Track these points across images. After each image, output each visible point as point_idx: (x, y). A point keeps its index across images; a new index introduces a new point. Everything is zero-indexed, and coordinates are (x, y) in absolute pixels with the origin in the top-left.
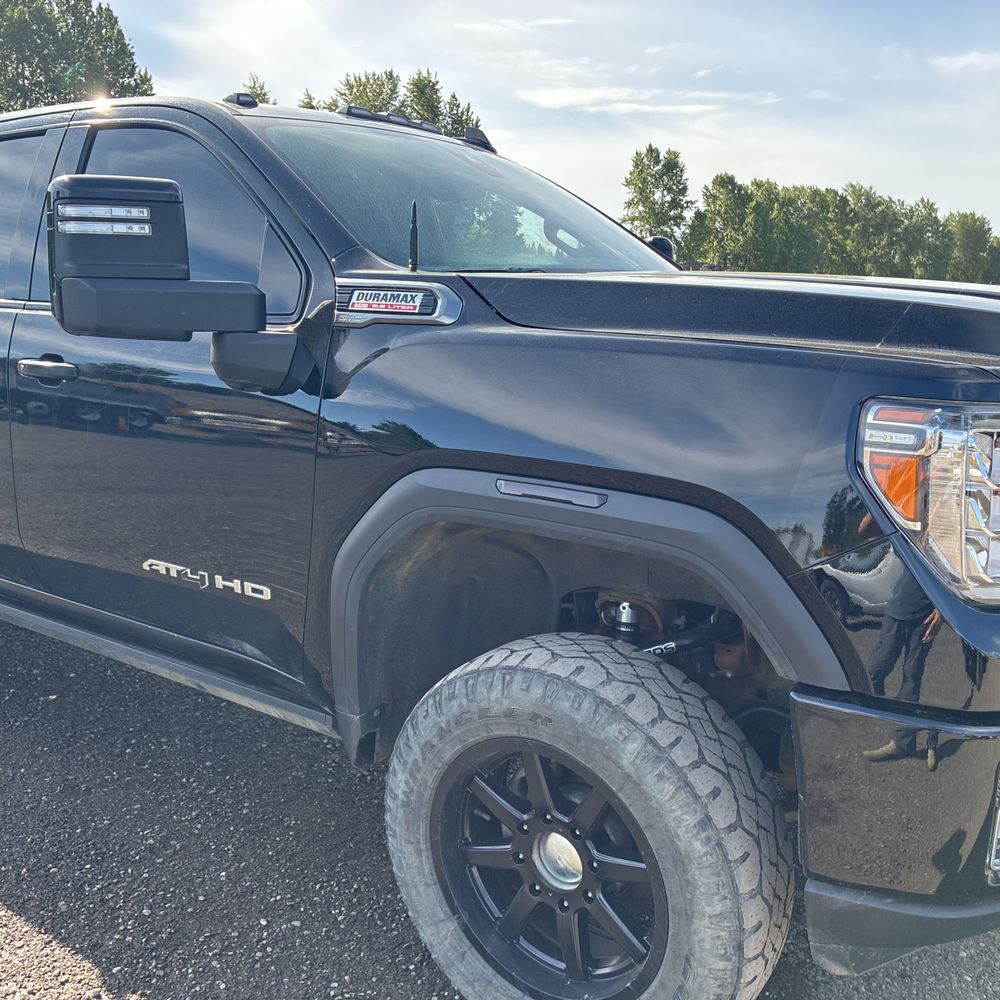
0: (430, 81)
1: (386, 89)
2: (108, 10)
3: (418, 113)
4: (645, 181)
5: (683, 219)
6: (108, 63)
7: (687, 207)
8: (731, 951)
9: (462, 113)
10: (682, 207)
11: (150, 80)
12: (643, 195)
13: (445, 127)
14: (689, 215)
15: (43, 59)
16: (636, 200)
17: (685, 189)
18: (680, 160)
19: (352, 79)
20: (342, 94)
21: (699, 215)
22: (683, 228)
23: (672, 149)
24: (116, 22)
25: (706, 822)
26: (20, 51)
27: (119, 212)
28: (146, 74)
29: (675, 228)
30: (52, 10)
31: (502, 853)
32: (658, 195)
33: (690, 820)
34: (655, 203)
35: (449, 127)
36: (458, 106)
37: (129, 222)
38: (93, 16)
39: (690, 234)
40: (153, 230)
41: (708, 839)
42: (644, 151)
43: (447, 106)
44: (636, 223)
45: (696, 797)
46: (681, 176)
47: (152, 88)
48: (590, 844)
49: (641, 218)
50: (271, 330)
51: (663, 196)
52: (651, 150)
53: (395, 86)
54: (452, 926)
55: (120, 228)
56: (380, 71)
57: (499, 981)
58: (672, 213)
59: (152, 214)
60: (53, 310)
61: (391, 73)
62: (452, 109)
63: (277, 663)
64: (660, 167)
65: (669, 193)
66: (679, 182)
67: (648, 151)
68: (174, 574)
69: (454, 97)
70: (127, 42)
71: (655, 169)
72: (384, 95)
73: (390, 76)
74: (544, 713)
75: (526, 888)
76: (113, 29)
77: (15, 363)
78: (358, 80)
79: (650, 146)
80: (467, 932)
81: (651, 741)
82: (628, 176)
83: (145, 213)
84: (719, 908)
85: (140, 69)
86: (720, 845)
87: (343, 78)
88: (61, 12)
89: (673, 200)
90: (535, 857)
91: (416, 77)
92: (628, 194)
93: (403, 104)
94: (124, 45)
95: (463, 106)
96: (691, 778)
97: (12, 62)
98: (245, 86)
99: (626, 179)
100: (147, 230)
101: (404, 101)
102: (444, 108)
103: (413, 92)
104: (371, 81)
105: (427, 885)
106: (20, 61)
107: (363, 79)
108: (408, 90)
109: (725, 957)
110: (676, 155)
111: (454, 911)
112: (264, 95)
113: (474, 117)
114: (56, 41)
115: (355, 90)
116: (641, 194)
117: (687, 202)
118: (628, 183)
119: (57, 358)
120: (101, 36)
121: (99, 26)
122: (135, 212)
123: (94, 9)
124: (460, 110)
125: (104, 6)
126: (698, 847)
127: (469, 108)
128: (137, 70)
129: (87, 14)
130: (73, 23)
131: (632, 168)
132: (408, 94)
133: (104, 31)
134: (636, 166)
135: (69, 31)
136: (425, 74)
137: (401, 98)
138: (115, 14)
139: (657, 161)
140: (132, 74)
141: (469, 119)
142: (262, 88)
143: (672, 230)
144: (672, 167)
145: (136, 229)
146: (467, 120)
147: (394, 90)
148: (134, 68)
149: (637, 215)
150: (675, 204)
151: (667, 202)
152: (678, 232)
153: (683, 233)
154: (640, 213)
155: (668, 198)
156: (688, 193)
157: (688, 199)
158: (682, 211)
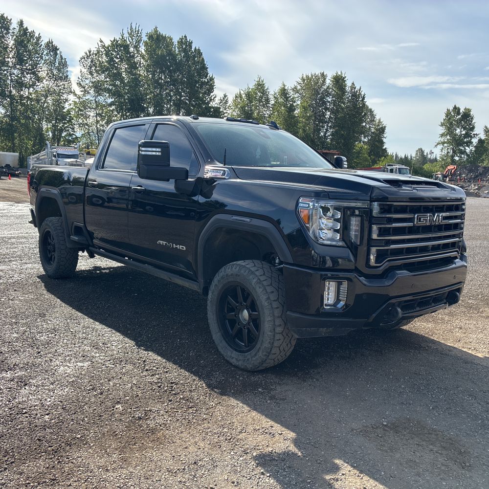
0: (342, 77)
1: (321, 81)
2: (199, 49)
3: (335, 92)
4: (451, 124)
5: (471, 143)
6: (197, 72)
7: (474, 137)
8: (272, 330)
9: (357, 91)
10: (471, 137)
11: (213, 79)
12: (450, 130)
13: (348, 98)
14: (475, 141)
15: (170, 71)
16: (446, 133)
17: (473, 128)
18: (471, 113)
19: (305, 76)
20: (299, 84)
21: (481, 141)
22: (471, 147)
23: (467, 108)
24: (202, 54)
25: (268, 298)
26: (161, 68)
27: (154, 149)
28: (212, 76)
29: (467, 148)
30: (175, 51)
31: (232, 315)
32: (458, 131)
33: (265, 297)
34: (456, 135)
35: (350, 98)
36: (355, 88)
37: (156, 152)
38: (192, 52)
39: (475, 151)
40: (162, 154)
41: (268, 302)
42: (451, 108)
43: (350, 88)
44: (445, 145)
45: (267, 292)
46: (472, 121)
47: (214, 83)
48: (250, 310)
49: (448, 142)
50: (189, 180)
51: (461, 131)
52: (455, 108)
53: (325, 79)
54: (219, 334)
55: (154, 153)
56: (318, 72)
57: (229, 347)
58: (465, 140)
59: (162, 150)
60: (137, 173)
61: (323, 73)
62: (352, 90)
63: (187, 269)
64: (460, 117)
65: (464, 130)
66: (470, 124)
67: (454, 108)
68: (164, 244)
69: (353, 84)
70: (205, 63)
71: (457, 118)
72: (319, 84)
73: (323, 75)
74: (239, 274)
75: (237, 324)
76: (200, 58)
77: (131, 188)
78: (307, 77)
79: (455, 106)
80: (223, 336)
81: (259, 279)
82: (442, 121)
83: (160, 150)
84: (270, 319)
85: (210, 75)
86: (271, 304)
87: (301, 77)
88: (179, 51)
89: (466, 133)
90: (240, 316)
91: (335, 75)
92: (442, 130)
93: (328, 87)
94: (204, 64)
95: (358, 88)
96: (266, 288)
97: (157, 73)
98: (255, 80)
99: (441, 123)
100: (160, 154)
101: (328, 86)
102: (348, 89)
103: (333, 82)
104: (314, 77)
105: (214, 323)
106: (160, 73)
107: (310, 76)
108: (331, 81)
109: (271, 331)
110: (469, 110)
111: (220, 330)
112: (264, 84)
113: (363, 93)
114: (176, 64)
115: (306, 81)
116: (448, 130)
117: (474, 135)
118: (442, 125)
119: (142, 187)
120: (195, 61)
121: (194, 56)
122: (158, 150)
123: (193, 50)
124: (356, 90)
125: (197, 48)
126: (266, 304)
127: (360, 88)
128: (209, 75)
129: (190, 52)
130: (184, 56)
131: (444, 118)
132: (331, 83)
133: (196, 59)
134: (447, 116)
135: (181, 59)
136: (340, 74)
137: (327, 85)
138: (201, 51)
139: (459, 113)
140: (206, 77)
141: (360, 94)
142: (262, 82)
143: (465, 149)
144: (467, 117)
145: (158, 153)
146: (359, 94)
147: (324, 81)
148: (207, 74)
149: (446, 141)
150: (467, 135)
151: (463, 134)
152: (468, 150)
153: (471, 150)
154: (448, 140)
155: (464, 132)
156: (475, 130)
157: (475, 133)
158: (471, 139)
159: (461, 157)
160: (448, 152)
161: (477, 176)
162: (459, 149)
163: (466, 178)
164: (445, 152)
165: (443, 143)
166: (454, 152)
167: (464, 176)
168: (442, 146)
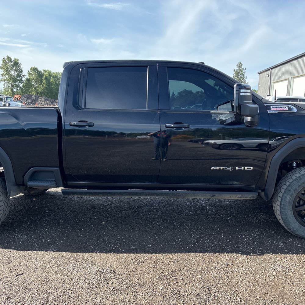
4: (7, 68)
5: (22, 80)
7: (23, 77)
10: (22, 77)
12: (7, 72)
14: (24, 79)
16: (5, 74)
18: (19, 62)
21: (27, 80)
22: (23, 83)
23: (16, 58)
29: (20, 84)
32: (12, 73)
34: (12, 75)
39: (25, 86)
42: (6, 58)
46: (20, 67)
49: (7, 80)
52: (8, 57)
58: (18, 79)
64: (12, 63)
65: (16, 72)
66: (20, 69)
79: (8, 56)
89: (18, 74)
92: (2, 72)
110: (18, 60)
117: (23, 75)
131: (2, 63)
134: (4, 62)
139: (11, 61)
144: (16, 64)
149: (5, 79)
150: (19, 76)
151: (16, 75)
152: (21, 85)
153: (23, 85)
154: (7, 78)
155: (16, 74)
156: (23, 72)
157: (24, 74)
158: (22, 78)
159: (17, 89)
160: (9, 86)
161: (32, 102)
162: (16, 84)
163: (26, 103)
164: (6, 86)
165: (4, 80)
166: (13, 86)
167: (24, 101)
168: (4, 82)
